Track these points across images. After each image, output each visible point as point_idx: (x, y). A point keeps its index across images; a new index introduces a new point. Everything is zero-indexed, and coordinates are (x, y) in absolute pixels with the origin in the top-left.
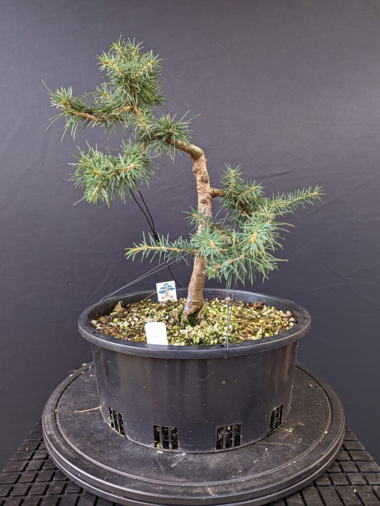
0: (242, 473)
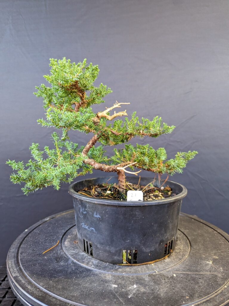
0: (189, 299)
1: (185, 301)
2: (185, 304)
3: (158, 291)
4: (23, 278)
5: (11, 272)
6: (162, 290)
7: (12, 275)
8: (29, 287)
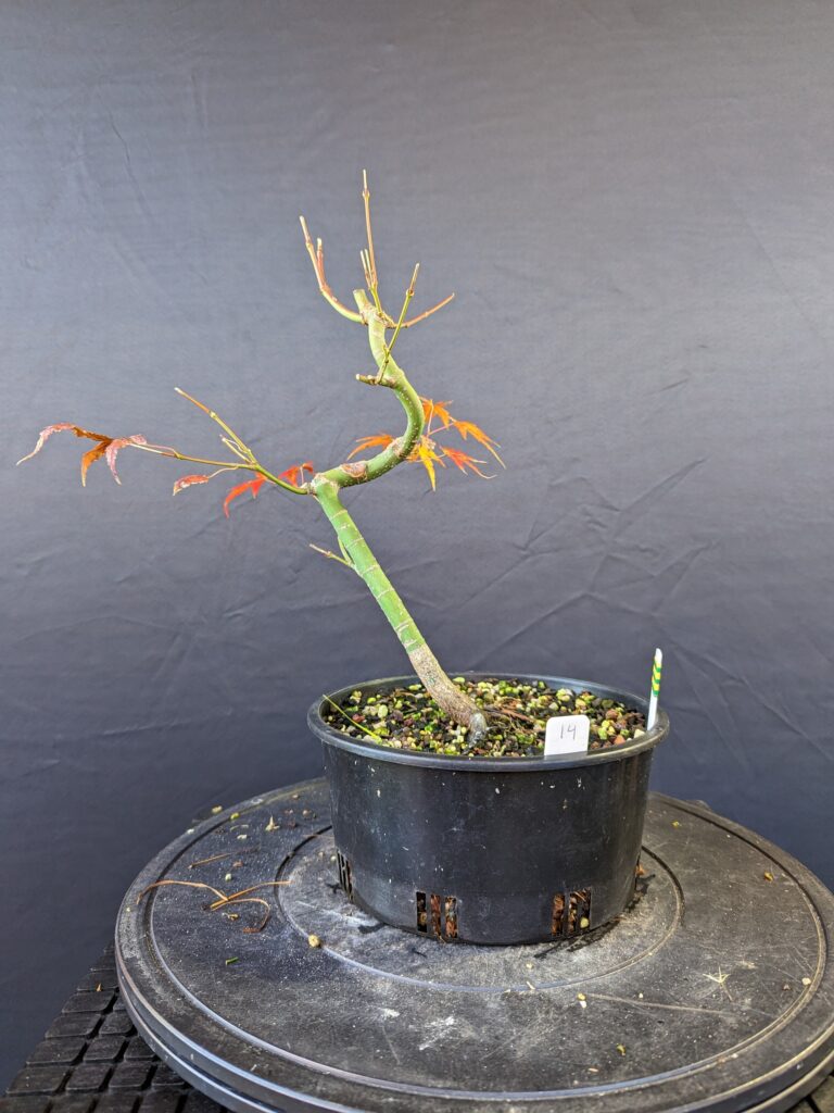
0: (597, 1074)
1: (581, 1079)
2: (578, 1087)
3: (513, 1041)
4: (148, 965)
5: (120, 946)
6: (524, 1041)
7: (122, 953)
8: (158, 990)
